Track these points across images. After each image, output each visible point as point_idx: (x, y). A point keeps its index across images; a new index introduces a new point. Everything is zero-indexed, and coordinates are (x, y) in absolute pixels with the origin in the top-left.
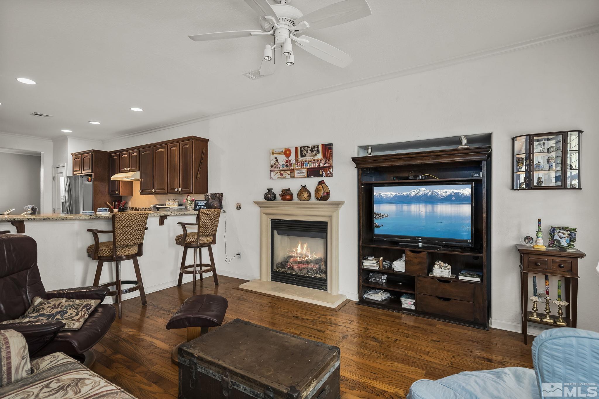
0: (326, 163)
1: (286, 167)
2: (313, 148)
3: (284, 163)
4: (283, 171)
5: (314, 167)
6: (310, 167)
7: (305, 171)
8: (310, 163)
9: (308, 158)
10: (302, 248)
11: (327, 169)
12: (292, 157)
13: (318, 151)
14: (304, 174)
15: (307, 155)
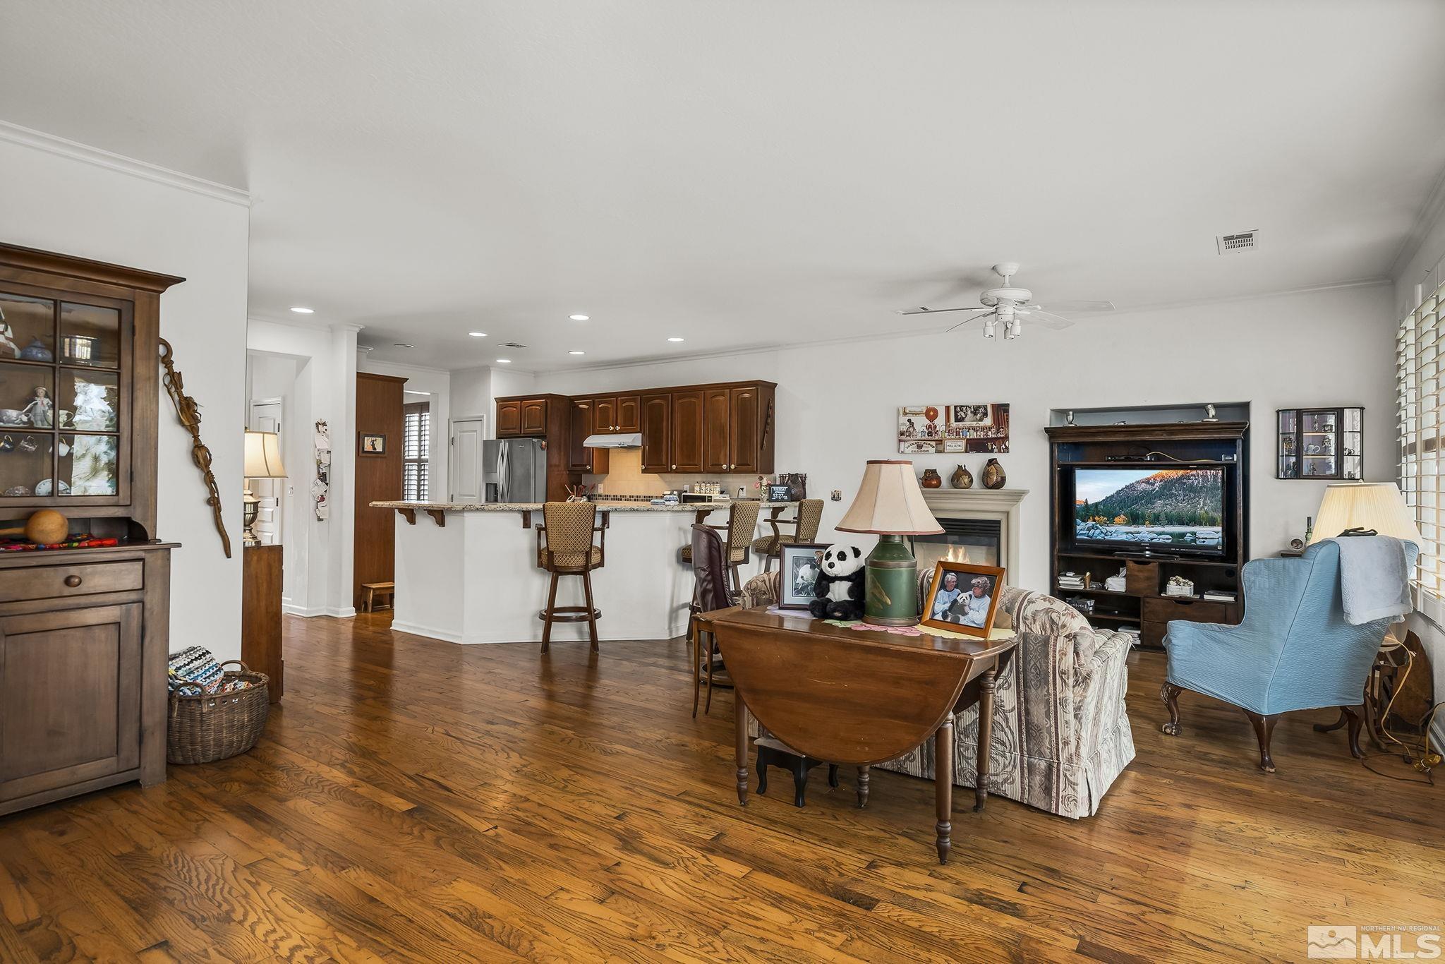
0: (998, 431)
1: (928, 436)
2: (976, 410)
3: (925, 430)
4: (923, 442)
5: (978, 437)
6: (971, 437)
7: (963, 443)
8: (971, 431)
9: (967, 423)
10: (956, 556)
11: (1000, 442)
12: (940, 422)
13: (985, 414)
14: (960, 448)
15: (966, 419)
